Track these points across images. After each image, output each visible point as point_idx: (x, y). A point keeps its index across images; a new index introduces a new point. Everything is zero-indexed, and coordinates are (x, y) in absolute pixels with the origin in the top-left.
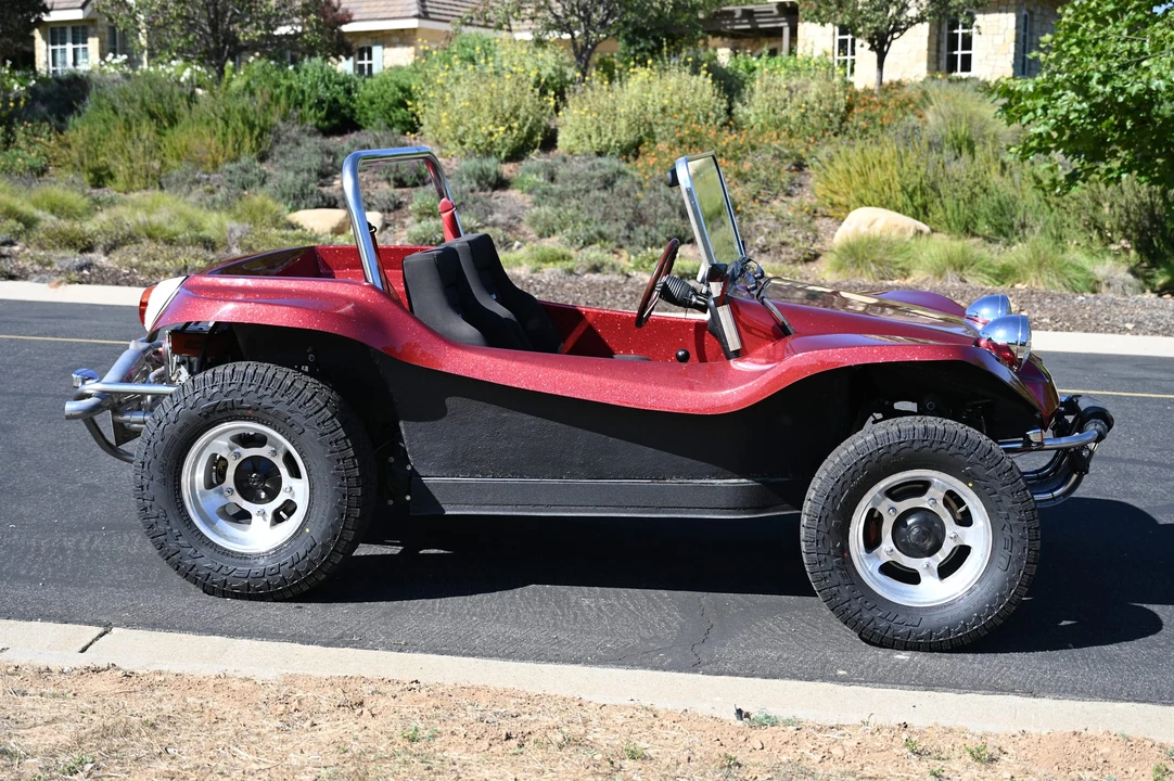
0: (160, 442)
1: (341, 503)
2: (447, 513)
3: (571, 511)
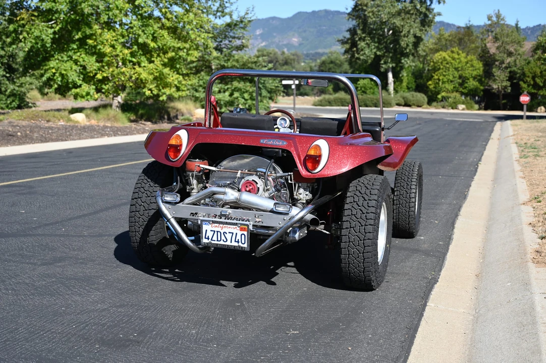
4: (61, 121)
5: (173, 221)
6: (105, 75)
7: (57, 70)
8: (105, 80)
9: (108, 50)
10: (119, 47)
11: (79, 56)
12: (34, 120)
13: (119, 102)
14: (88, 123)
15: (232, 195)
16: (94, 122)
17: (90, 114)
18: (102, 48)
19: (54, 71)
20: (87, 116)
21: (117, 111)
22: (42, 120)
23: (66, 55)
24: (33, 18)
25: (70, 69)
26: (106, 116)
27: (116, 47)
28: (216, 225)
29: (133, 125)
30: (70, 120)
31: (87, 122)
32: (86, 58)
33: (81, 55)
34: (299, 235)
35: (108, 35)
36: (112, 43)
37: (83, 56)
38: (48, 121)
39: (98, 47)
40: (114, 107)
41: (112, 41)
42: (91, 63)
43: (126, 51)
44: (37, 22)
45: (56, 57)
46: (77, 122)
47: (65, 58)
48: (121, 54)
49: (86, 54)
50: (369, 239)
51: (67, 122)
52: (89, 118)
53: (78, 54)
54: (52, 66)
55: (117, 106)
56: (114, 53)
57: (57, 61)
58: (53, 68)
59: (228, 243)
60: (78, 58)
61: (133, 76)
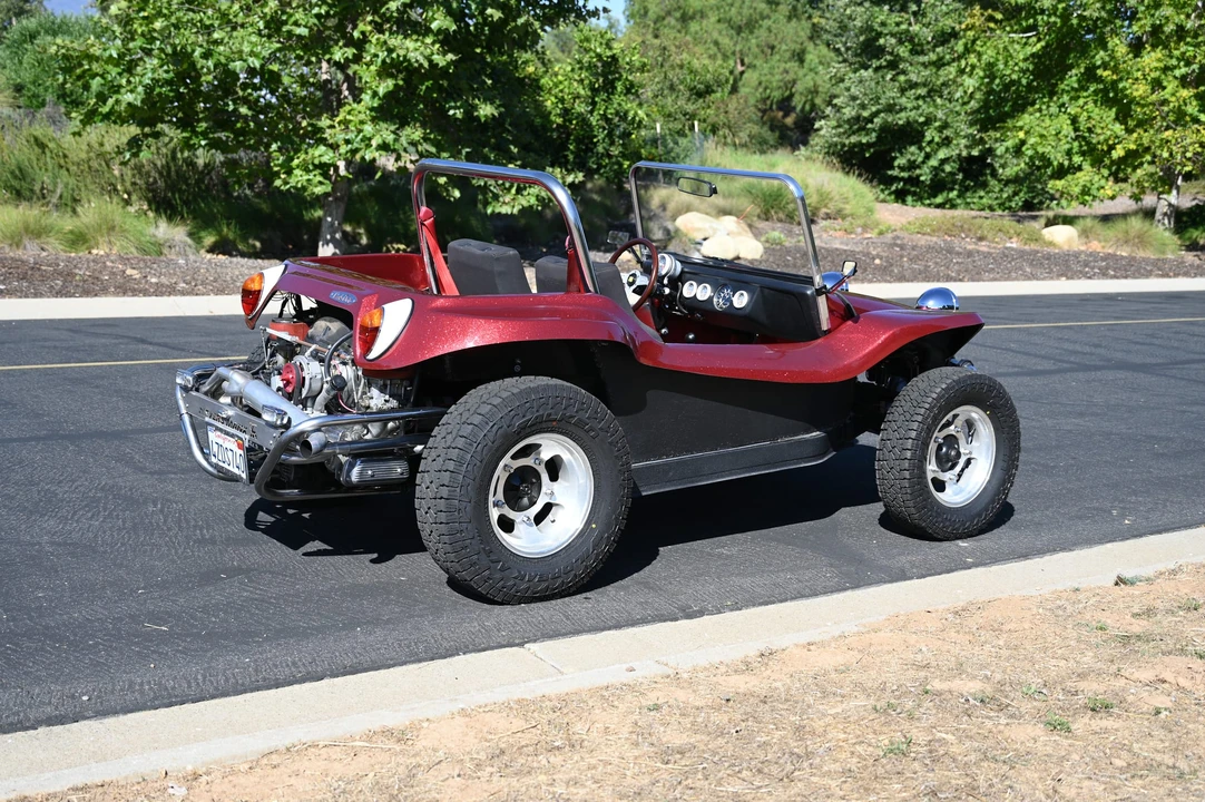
0: (478, 463)
1: (623, 496)
2: (644, 494)
3: (722, 477)
4: (1014, 240)
5: (186, 418)
6: (1133, 147)
7: (1027, 133)
8: (1132, 158)
9: (1140, 90)
10: (1171, 85)
11: (1082, 107)
12: (950, 236)
13: (1170, 205)
14: (1083, 248)
15: (238, 384)
16: (1096, 246)
17: (1092, 227)
18: (1128, 86)
19: (1021, 135)
20: (1085, 233)
21: (1164, 224)
22: (967, 237)
23: (1055, 103)
24: (992, 25)
25: (1054, 133)
26: (1120, 236)
27: (1165, 84)
28: (219, 433)
29: (1190, 257)
30: (1037, 239)
31: (1082, 244)
32: (1096, 112)
33: (1086, 103)
34: (361, 473)
35: (1152, 59)
36: (1153, 75)
37: (1091, 106)
38: (981, 239)
39: (1121, 86)
40: (1158, 216)
41: (1156, 68)
42: (1106, 124)
43: (1185, 93)
44: (998, 32)
45: (1037, 106)
46: (1051, 244)
47: (1054, 109)
48: (1173, 99)
49: (1095, 102)
50: (441, 498)
51: (1026, 244)
52: (1087, 237)
53: (1081, 101)
54: (1020, 124)
55: (1165, 214)
56: (1154, 97)
57: (1038, 115)
58: (1021, 128)
59: (230, 468)
60: (1079, 110)
61: (1191, 148)
